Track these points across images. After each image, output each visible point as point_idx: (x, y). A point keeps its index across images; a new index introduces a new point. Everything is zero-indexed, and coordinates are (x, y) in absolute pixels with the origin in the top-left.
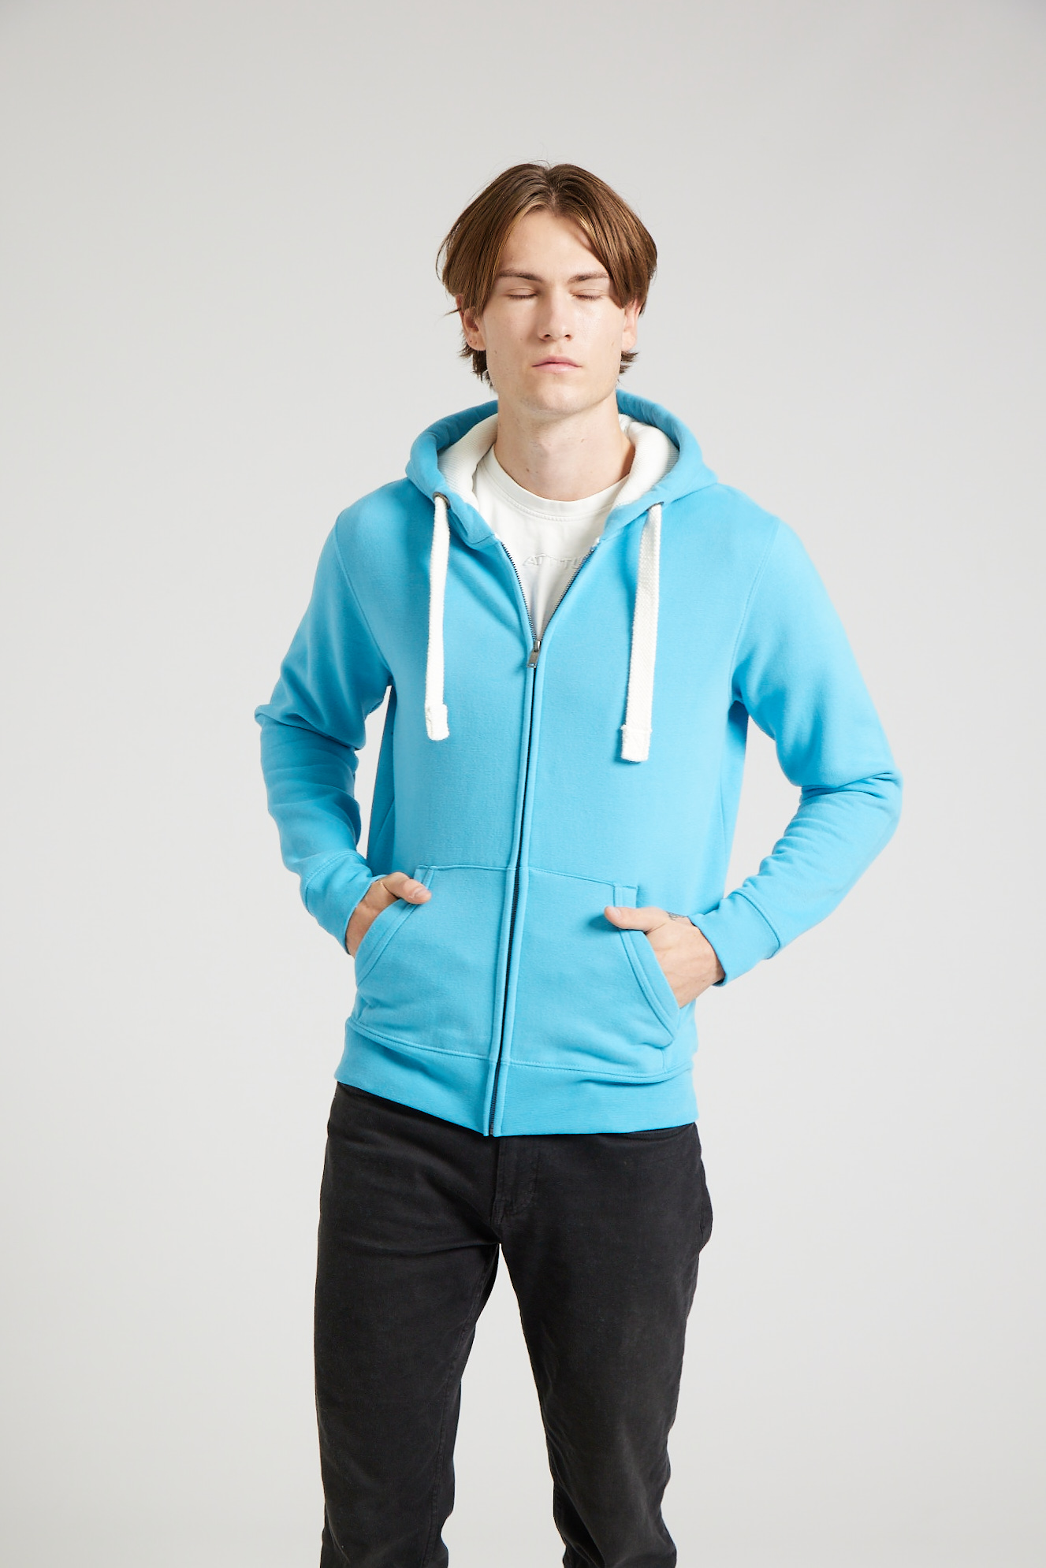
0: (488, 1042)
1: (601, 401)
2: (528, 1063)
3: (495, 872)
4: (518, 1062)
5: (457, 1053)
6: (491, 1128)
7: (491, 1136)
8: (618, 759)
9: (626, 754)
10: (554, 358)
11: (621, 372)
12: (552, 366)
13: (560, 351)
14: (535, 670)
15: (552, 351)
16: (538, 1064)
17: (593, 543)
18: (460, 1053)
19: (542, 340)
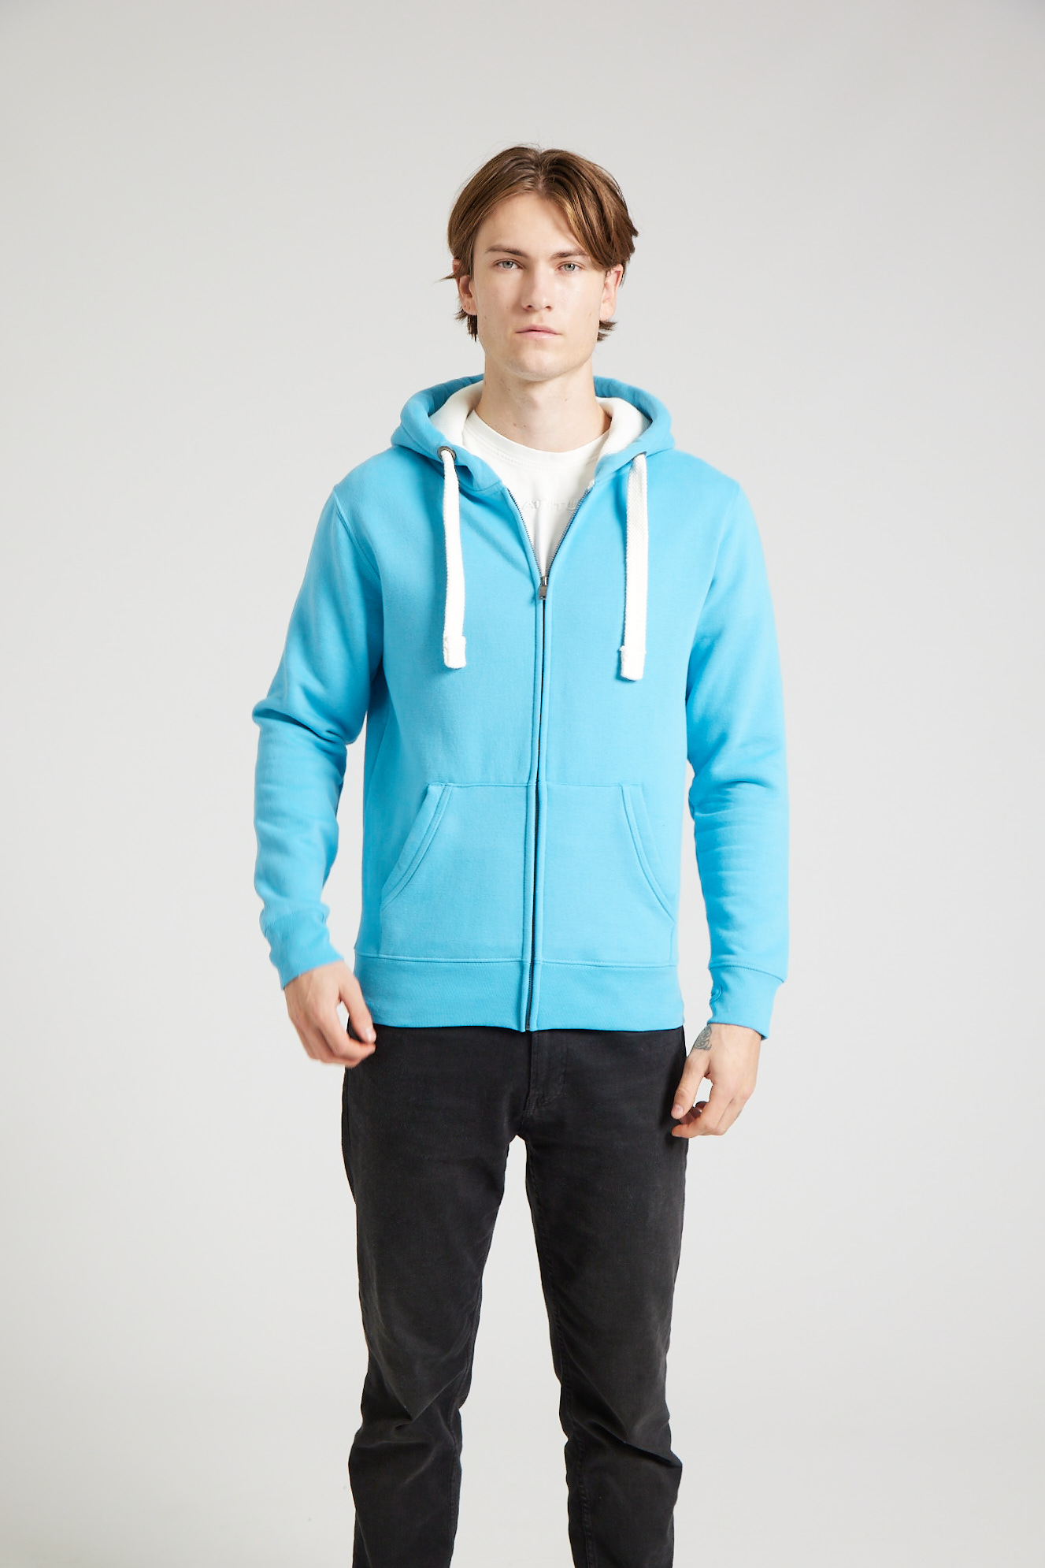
0: (521, 945)
1: (581, 364)
2: (558, 961)
3: (517, 788)
4: (550, 960)
5: (490, 960)
6: (528, 1024)
7: (528, 1033)
8: (619, 677)
9: (625, 673)
10: (535, 327)
11: (600, 338)
12: (534, 333)
13: (541, 320)
14: (544, 602)
15: (534, 320)
16: (567, 962)
17: (588, 485)
18: (493, 960)
19: (524, 309)
